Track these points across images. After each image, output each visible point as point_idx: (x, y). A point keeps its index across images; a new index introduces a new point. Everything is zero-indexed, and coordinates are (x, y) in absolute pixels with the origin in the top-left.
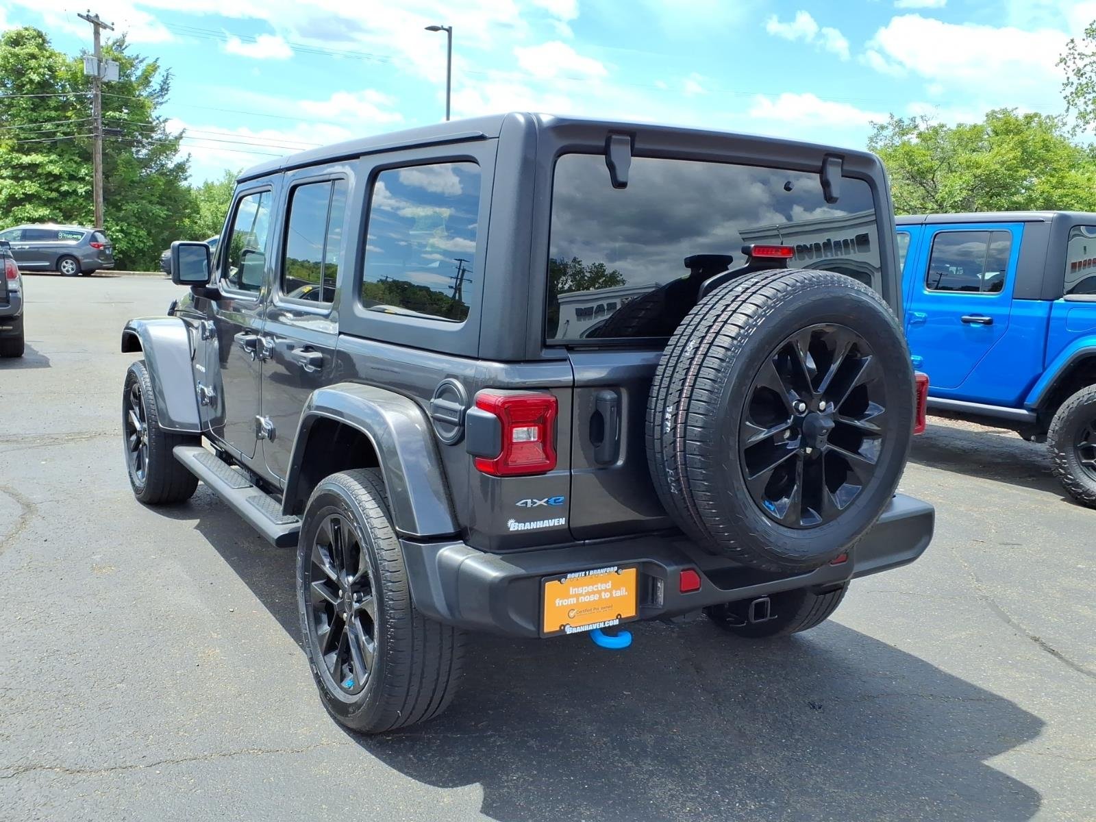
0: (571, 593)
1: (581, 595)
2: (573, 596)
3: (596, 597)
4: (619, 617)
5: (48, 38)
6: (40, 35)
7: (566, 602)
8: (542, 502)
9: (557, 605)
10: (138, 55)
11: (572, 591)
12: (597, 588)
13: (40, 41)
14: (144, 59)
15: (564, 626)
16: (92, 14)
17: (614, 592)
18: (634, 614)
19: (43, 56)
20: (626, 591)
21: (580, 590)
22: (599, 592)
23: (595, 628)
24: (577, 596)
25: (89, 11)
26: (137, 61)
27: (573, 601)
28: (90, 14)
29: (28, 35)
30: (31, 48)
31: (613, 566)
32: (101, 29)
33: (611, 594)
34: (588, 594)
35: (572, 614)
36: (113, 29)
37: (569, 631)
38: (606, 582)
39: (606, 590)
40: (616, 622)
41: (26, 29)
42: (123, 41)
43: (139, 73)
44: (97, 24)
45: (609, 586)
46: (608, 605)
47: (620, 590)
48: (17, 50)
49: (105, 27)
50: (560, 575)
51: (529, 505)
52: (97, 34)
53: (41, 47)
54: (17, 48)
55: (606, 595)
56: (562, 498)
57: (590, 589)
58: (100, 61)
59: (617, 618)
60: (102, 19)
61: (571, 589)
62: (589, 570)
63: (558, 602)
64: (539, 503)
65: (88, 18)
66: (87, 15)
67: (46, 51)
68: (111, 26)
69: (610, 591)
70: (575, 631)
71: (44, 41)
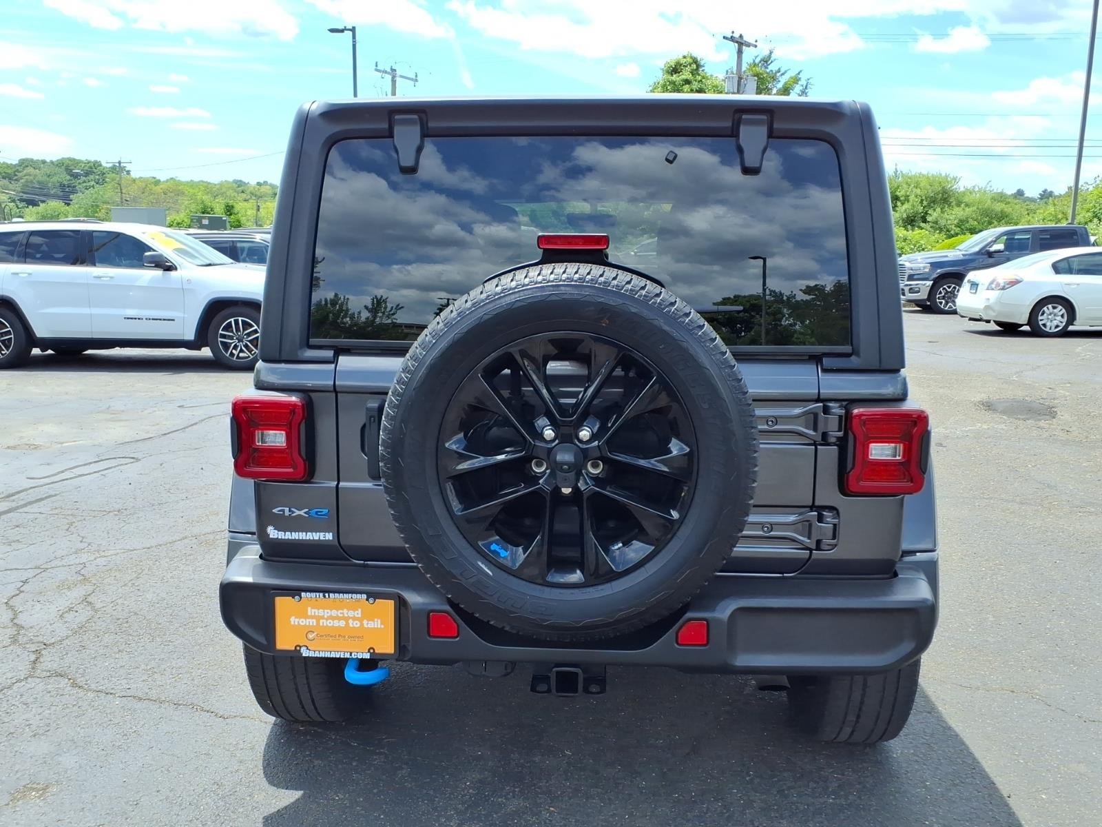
0: (309, 614)
1: (322, 617)
2: (312, 617)
3: (342, 623)
4: (372, 651)
5: (702, 63)
6: (695, 61)
7: (303, 622)
8: (302, 513)
9: (292, 623)
10: (779, 69)
11: (311, 611)
12: (343, 613)
13: (694, 66)
14: (786, 72)
15: (300, 647)
16: (736, 35)
17: (365, 622)
18: (392, 651)
19: (696, 81)
20: (381, 624)
21: (321, 612)
22: (346, 619)
23: (338, 656)
24: (318, 618)
25: (733, 32)
26: (778, 74)
27: (313, 622)
28: (734, 35)
29: (685, 63)
30: (686, 75)
31: (361, 593)
32: (744, 47)
33: (362, 624)
34: (331, 618)
35: (311, 636)
36: (756, 46)
37: (305, 653)
38: (355, 610)
39: (354, 619)
40: (367, 656)
41: (684, 57)
42: (770, 57)
43: (780, 85)
44: (740, 43)
45: (358, 613)
46: (357, 636)
47: (374, 621)
48: (675, 77)
49: (748, 45)
50: (294, 592)
51: (287, 513)
52: (740, 52)
53: (695, 72)
54: (674, 76)
55: (357, 624)
56: (325, 511)
57: (334, 613)
58: (740, 78)
59: (369, 651)
60: (746, 38)
61: (309, 608)
62: (329, 591)
63: (294, 620)
64: (297, 513)
65: (732, 39)
66: (732, 37)
67: (699, 75)
68: (755, 43)
69: (360, 620)
70: (312, 654)
71: (698, 66)
